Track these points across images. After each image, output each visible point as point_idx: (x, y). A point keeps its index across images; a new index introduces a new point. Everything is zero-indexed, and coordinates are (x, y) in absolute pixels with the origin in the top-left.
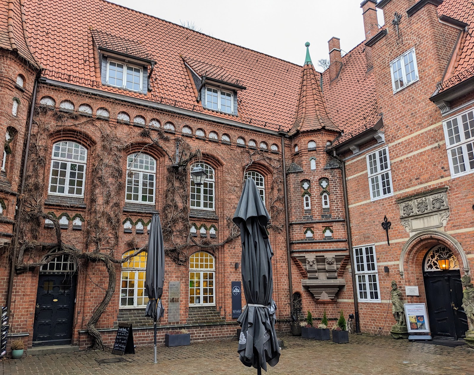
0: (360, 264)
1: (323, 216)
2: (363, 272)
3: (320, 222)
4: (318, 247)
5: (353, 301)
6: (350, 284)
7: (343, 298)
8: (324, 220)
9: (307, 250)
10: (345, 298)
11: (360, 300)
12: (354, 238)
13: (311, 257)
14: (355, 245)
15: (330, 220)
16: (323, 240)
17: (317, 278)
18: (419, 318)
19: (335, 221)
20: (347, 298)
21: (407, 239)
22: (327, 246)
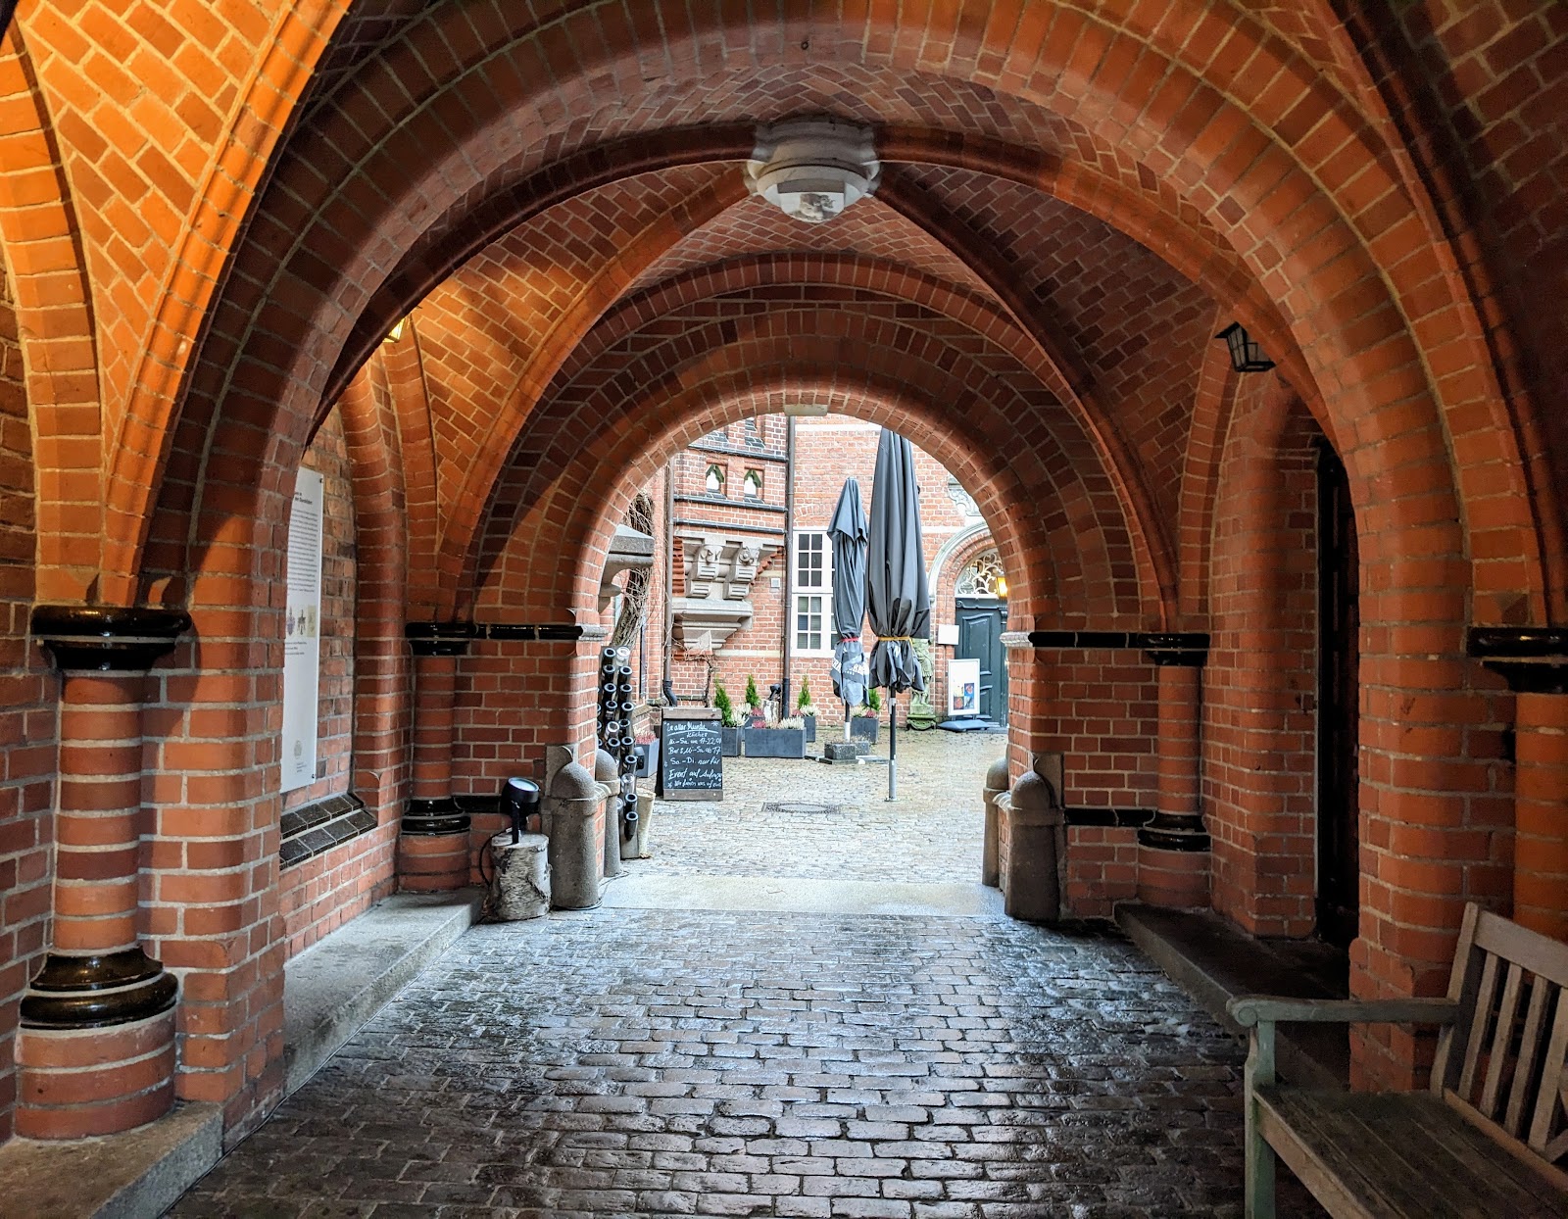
0: (810, 569)
1: (748, 440)
2: (816, 589)
3: (739, 455)
4: (734, 518)
5: (776, 654)
6: (773, 617)
7: (738, 648)
8: (749, 452)
9: (710, 522)
10: (745, 648)
11: (795, 651)
12: (798, 508)
13: (716, 542)
14: (801, 524)
15: (762, 453)
16: (743, 503)
17: (704, 597)
18: (968, 686)
19: (772, 460)
20: (754, 648)
21: (958, 530)
22: (749, 519)
